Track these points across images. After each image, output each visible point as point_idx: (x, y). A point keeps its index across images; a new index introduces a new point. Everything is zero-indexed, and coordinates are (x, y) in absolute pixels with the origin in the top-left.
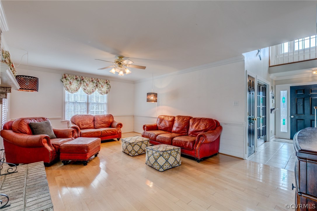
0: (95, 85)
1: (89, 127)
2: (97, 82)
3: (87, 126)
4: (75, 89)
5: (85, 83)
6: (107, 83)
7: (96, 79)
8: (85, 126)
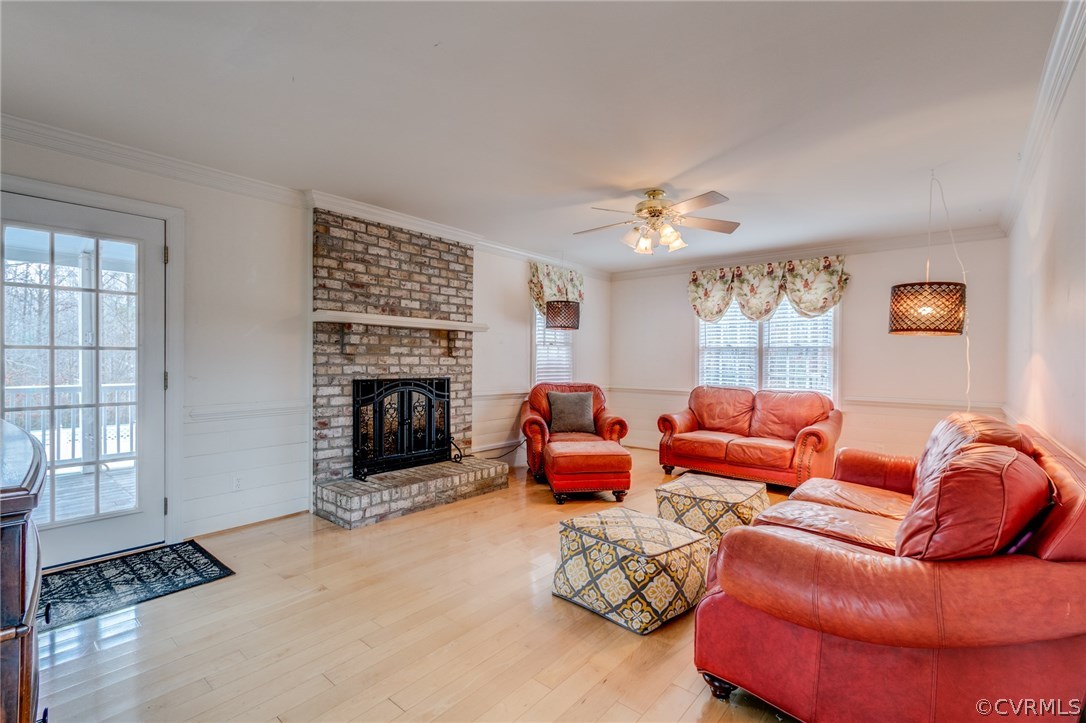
0: (777, 284)
1: (730, 427)
2: (787, 275)
3: (724, 423)
4: (716, 309)
5: (745, 286)
6: (827, 267)
7: (782, 265)
8: (717, 422)
